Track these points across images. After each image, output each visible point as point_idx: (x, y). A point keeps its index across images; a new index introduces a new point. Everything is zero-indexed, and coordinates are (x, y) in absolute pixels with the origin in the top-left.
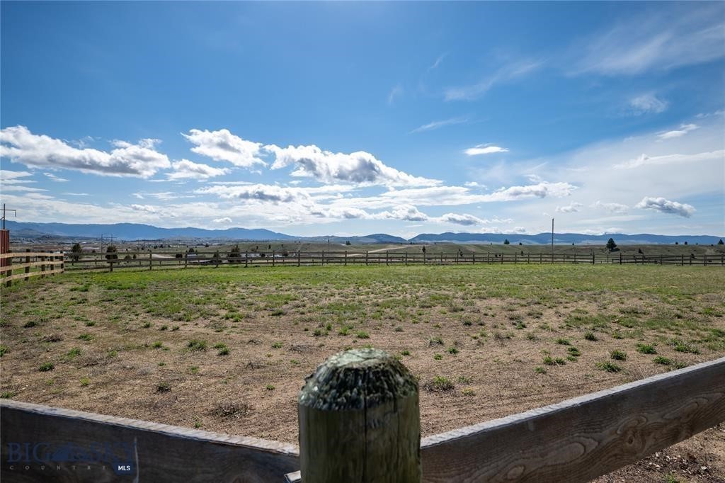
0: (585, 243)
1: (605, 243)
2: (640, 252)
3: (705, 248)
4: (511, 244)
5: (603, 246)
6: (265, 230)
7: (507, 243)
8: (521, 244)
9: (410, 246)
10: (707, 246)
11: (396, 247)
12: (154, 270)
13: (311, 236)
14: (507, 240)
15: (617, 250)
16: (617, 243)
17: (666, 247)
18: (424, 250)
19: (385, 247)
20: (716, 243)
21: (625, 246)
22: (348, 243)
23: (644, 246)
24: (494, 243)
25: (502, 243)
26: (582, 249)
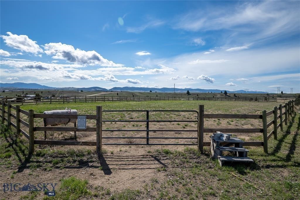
0: (179, 92)
1: (186, 92)
2: (198, 95)
3: (217, 94)
4: (153, 92)
5: (185, 93)
6: (36, 84)
7: (151, 91)
8: (156, 92)
9: (111, 92)
10: (218, 93)
11: (105, 93)
12: (24, 105)
13: (62, 87)
14: (151, 90)
15: (190, 95)
16: (190, 92)
17: (206, 94)
18: (117, 94)
19: (100, 93)
20: (220, 92)
21: (193, 93)
22: (82, 91)
23: (199, 93)
24: (146, 92)
25: (149, 91)
26: (178, 94)
